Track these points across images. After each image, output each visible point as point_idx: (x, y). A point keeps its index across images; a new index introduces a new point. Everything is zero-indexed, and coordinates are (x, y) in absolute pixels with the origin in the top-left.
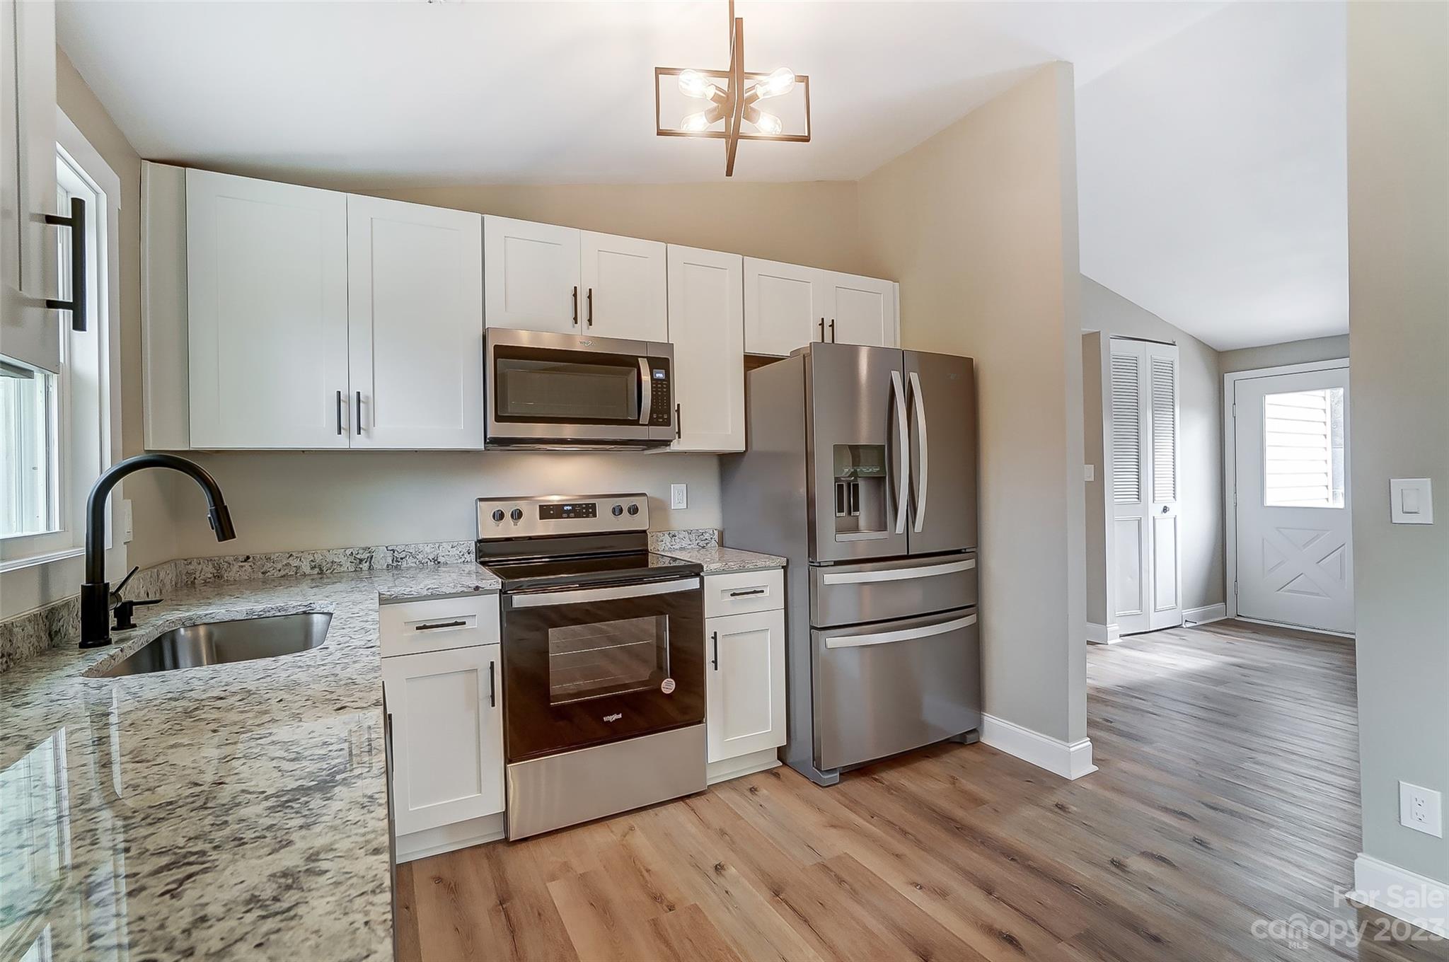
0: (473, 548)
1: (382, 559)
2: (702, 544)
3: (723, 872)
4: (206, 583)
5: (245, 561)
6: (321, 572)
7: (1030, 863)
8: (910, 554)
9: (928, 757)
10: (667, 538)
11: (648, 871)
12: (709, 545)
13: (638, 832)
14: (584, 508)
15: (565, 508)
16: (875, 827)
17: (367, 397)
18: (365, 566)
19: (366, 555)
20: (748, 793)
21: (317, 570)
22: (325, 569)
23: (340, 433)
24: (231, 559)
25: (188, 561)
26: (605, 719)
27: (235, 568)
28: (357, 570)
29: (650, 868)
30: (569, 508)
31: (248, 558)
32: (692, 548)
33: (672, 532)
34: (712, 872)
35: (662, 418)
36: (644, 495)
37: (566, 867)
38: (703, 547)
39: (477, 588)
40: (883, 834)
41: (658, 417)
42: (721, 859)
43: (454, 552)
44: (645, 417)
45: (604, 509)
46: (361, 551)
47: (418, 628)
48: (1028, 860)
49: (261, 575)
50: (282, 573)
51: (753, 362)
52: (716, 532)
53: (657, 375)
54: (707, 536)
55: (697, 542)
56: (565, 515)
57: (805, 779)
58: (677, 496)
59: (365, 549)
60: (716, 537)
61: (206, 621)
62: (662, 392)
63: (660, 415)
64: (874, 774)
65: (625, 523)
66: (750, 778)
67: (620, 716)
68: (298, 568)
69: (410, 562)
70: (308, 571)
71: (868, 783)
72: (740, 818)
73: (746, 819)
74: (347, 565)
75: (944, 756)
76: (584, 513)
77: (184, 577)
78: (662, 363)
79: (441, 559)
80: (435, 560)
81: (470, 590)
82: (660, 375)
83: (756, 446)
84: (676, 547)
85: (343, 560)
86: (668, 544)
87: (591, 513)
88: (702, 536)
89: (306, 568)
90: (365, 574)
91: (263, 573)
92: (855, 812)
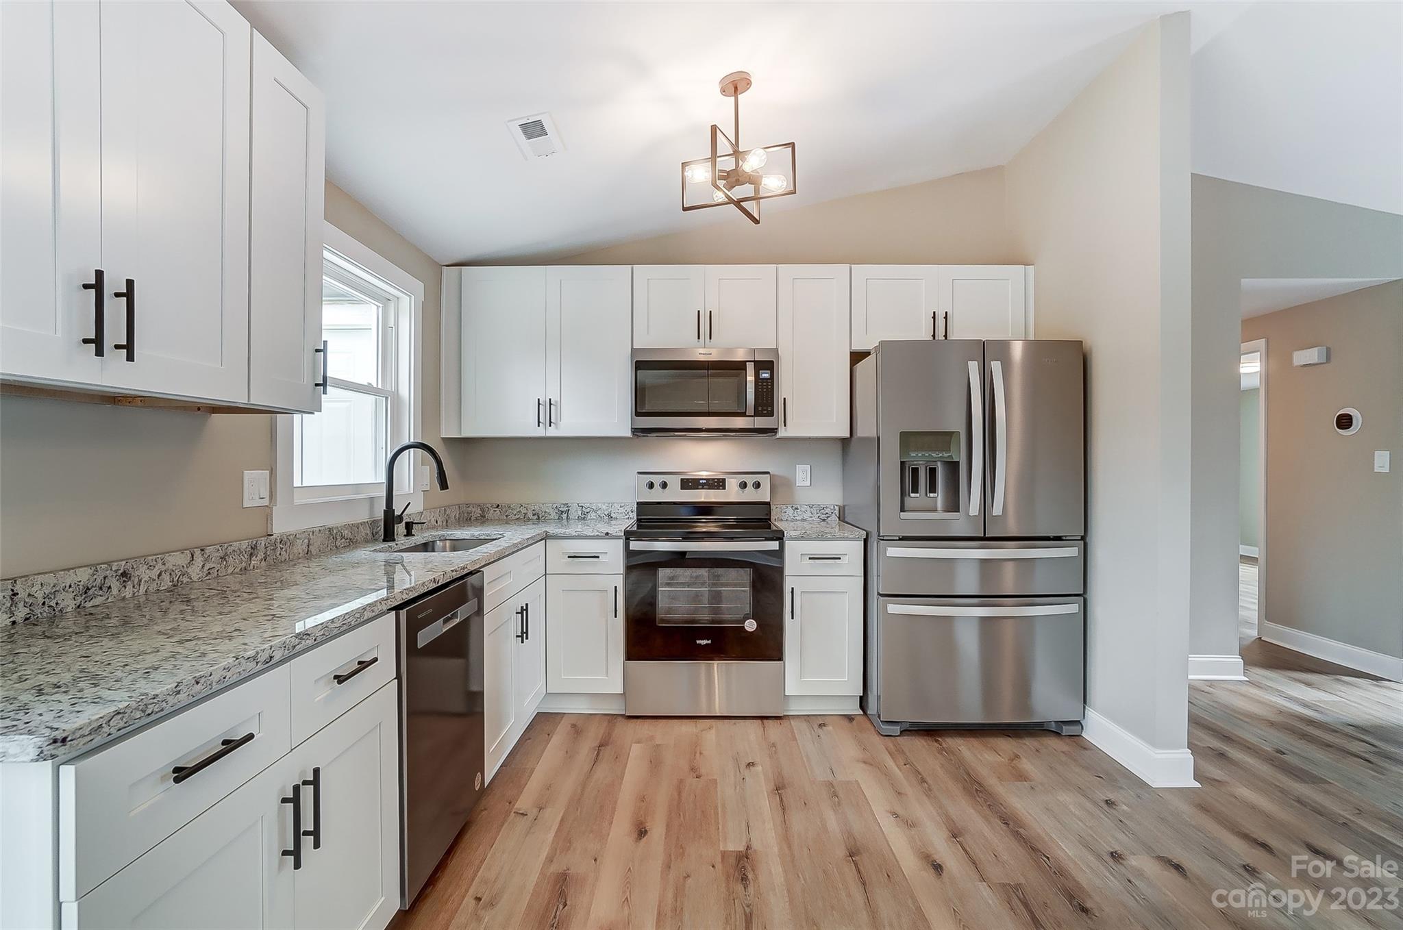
0: (635, 509)
1: (575, 512)
2: (823, 517)
3: (751, 768)
4: (477, 519)
5: (497, 507)
6: (539, 518)
7: (1021, 830)
8: (987, 536)
9: (1010, 736)
10: (790, 511)
11: (701, 753)
12: (829, 518)
13: (713, 731)
14: (716, 482)
15: (701, 481)
16: (901, 771)
17: (556, 402)
18: (564, 516)
19: (565, 509)
20: (816, 726)
21: (536, 517)
22: (541, 516)
23: (539, 426)
24: (489, 506)
25: (468, 505)
26: (698, 642)
27: (492, 512)
28: (560, 518)
29: (704, 752)
30: (704, 481)
31: (498, 506)
32: (813, 520)
33: (795, 506)
34: (743, 766)
35: (767, 410)
36: (768, 473)
37: (652, 738)
38: (824, 520)
39: (607, 534)
40: (902, 777)
41: (763, 410)
42: (757, 760)
43: (622, 510)
44: (750, 410)
45: (732, 483)
46: (562, 506)
47: (569, 557)
48: (1021, 827)
49: (505, 518)
50: (517, 517)
51: (857, 357)
52: (837, 508)
53: (763, 375)
54: (828, 511)
55: (818, 515)
56: (700, 487)
57: (873, 727)
58: (802, 475)
59: (565, 505)
60: (837, 512)
61: (451, 538)
62: (767, 388)
63: (765, 408)
64: (940, 737)
65: (750, 495)
66: (827, 717)
67: (710, 642)
68: (525, 514)
69: (593, 515)
70: (531, 517)
71: (926, 742)
72: (795, 739)
73: (798, 741)
74: (554, 515)
75: (1026, 739)
76: (716, 486)
77: (466, 515)
78: (767, 365)
79: (613, 515)
80: (609, 515)
81: (602, 534)
82: (765, 375)
83: (861, 432)
84: (797, 518)
85: (551, 511)
86: (791, 515)
87: (721, 486)
88: (823, 511)
89: (530, 516)
90: (565, 521)
91: (507, 516)
92: (893, 758)
